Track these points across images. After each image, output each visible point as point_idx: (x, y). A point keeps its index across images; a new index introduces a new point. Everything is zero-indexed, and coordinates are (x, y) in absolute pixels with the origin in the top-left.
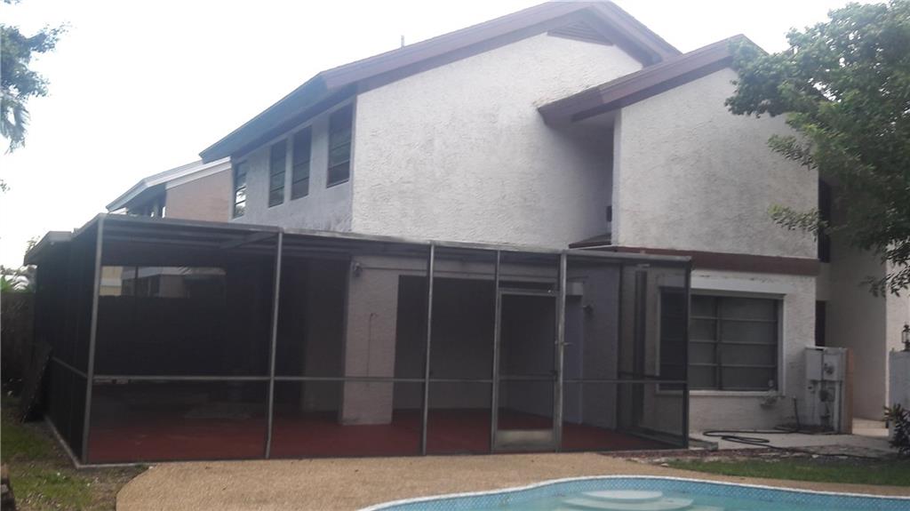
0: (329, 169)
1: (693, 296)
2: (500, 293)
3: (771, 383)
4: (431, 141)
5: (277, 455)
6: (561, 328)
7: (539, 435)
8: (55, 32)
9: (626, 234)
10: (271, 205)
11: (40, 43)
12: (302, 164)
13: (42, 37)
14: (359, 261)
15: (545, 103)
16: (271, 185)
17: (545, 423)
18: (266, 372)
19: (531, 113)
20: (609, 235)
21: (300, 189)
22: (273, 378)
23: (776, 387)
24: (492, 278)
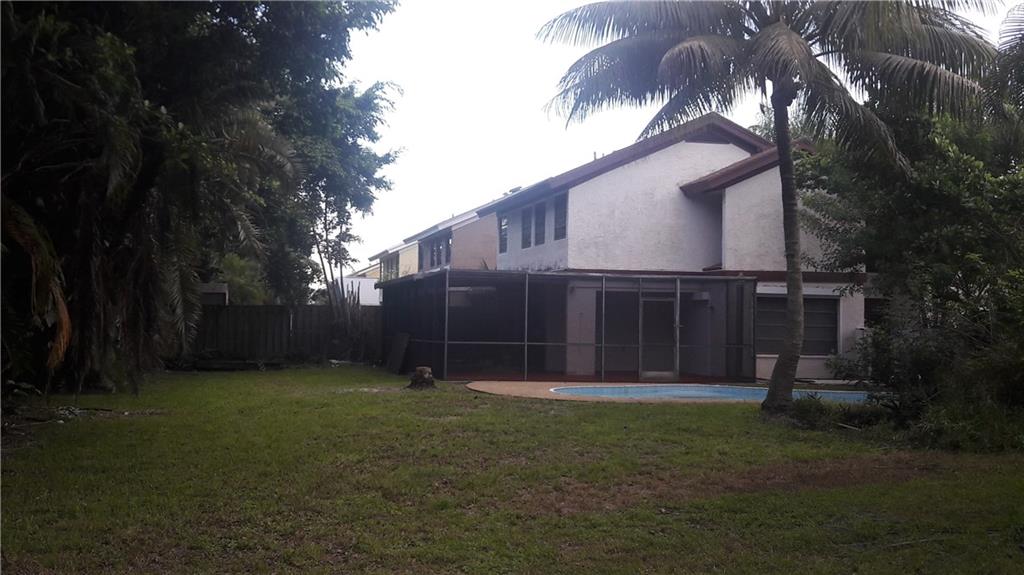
0: (556, 229)
1: (758, 298)
2: (641, 300)
3: (833, 351)
4: (613, 212)
5: (530, 379)
6: (677, 318)
7: (666, 374)
8: (396, 152)
9: (729, 264)
10: (523, 247)
11: (387, 159)
12: (541, 225)
13: (388, 155)
14: (571, 284)
15: (685, 183)
16: (523, 235)
17: (670, 368)
18: (523, 341)
19: (676, 190)
20: (721, 264)
21: (540, 240)
22: (526, 344)
23: (836, 353)
24: (636, 290)
